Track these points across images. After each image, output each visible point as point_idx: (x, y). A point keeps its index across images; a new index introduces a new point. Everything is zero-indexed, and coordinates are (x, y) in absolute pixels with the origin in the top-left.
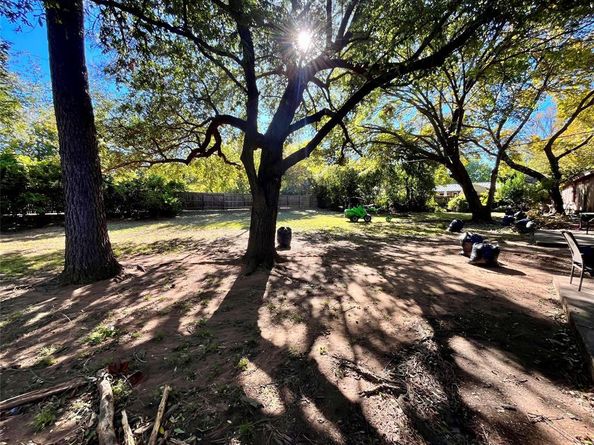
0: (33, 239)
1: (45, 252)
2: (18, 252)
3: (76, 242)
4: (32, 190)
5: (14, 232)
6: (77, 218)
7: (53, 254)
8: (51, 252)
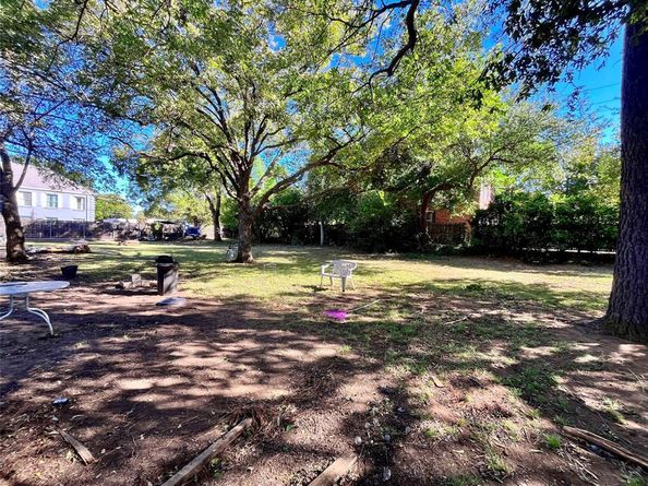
0: (557, 275)
1: (571, 290)
2: (545, 284)
3: (628, 287)
4: (558, 227)
5: (538, 265)
6: (634, 259)
7: (580, 294)
8: (577, 290)
